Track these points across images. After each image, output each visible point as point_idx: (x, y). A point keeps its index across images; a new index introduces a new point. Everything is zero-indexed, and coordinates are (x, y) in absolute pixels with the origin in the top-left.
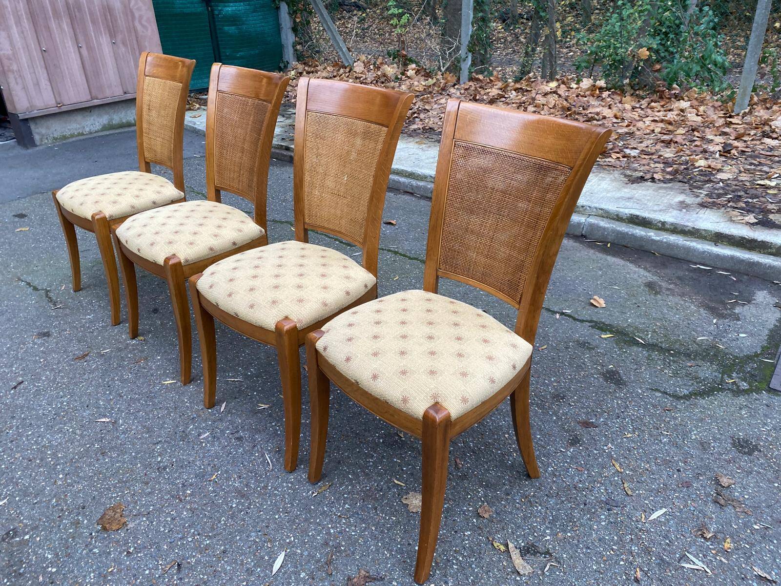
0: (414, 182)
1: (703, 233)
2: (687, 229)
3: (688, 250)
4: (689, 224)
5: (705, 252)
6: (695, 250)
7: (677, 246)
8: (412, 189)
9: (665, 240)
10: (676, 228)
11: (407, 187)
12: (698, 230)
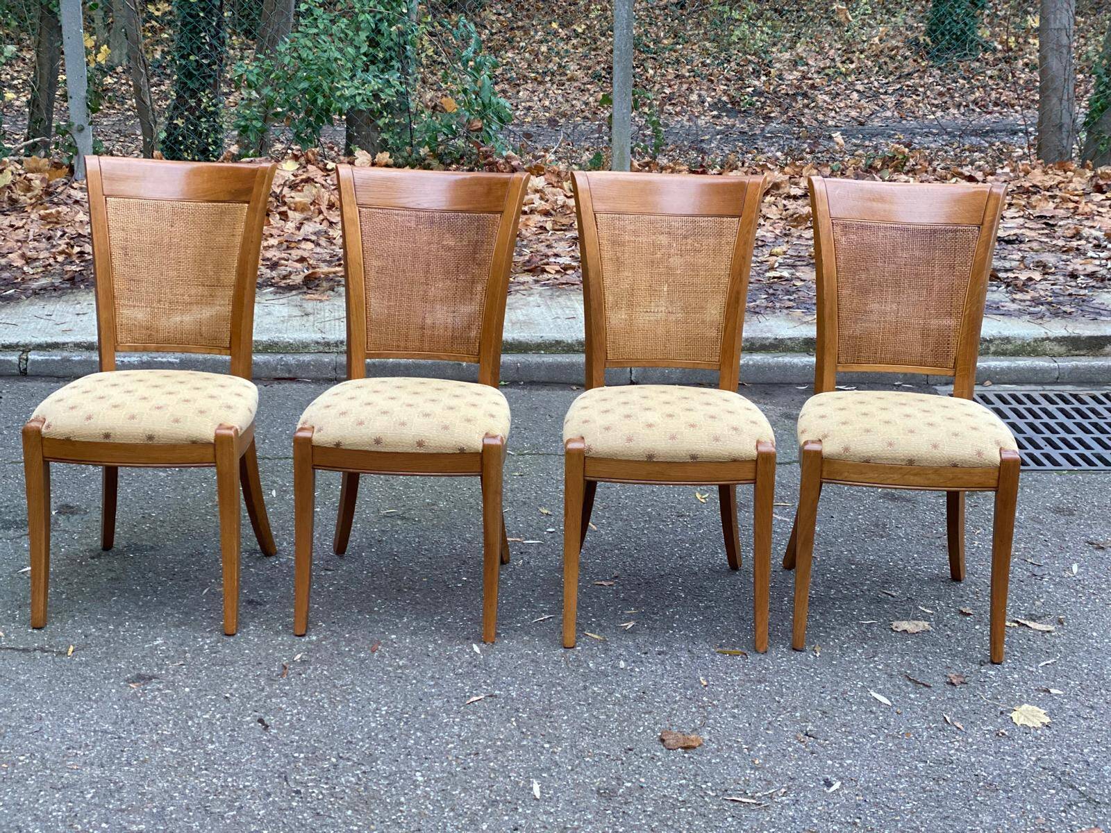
0: (290, 359)
1: (789, 342)
2: (767, 342)
3: (784, 368)
4: (769, 335)
5: (806, 365)
6: (793, 366)
7: (770, 367)
8: (290, 371)
9: (751, 363)
10: (752, 344)
11: (276, 369)
12: (782, 341)
